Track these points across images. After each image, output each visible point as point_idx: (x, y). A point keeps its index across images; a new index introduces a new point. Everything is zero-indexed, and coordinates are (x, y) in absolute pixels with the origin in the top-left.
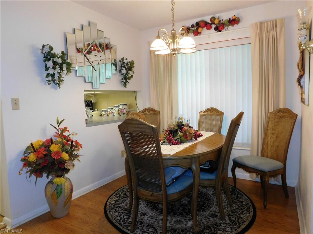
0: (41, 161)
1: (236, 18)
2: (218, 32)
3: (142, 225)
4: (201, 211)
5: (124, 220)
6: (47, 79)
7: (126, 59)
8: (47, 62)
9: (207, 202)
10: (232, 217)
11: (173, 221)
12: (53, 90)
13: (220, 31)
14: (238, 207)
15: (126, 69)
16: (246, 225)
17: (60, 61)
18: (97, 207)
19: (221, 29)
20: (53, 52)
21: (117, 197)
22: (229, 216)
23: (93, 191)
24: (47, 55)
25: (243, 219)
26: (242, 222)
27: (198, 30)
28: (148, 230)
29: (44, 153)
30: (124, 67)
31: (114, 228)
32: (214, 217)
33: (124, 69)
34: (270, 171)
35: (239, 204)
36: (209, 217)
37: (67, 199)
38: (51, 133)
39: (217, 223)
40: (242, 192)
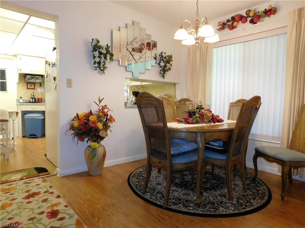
0: (81, 127)
1: (272, 8)
2: (253, 24)
3: (154, 191)
4: (213, 190)
5: (141, 185)
6: (94, 66)
7: (165, 53)
8: (94, 52)
9: (222, 185)
10: (241, 200)
11: (182, 193)
12: (99, 75)
13: (255, 23)
14: (252, 193)
15: (164, 62)
16: (252, 208)
17: (104, 51)
18: (124, 173)
19: (256, 20)
20: (99, 44)
21: (143, 169)
22: (238, 199)
23: (126, 163)
24: (95, 46)
25: (252, 204)
26: (250, 206)
27: (233, 24)
28: (157, 195)
29: (84, 121)
30: (163, 60)
31: (130, 189)
32: (222, 197)
33: (163, 62)
34: (290, 161)
35: (254, 191)
36: (217, 196)
37: (100, 161)
38: (95, 109)
39: (222, 202)
40: (263, 182)
